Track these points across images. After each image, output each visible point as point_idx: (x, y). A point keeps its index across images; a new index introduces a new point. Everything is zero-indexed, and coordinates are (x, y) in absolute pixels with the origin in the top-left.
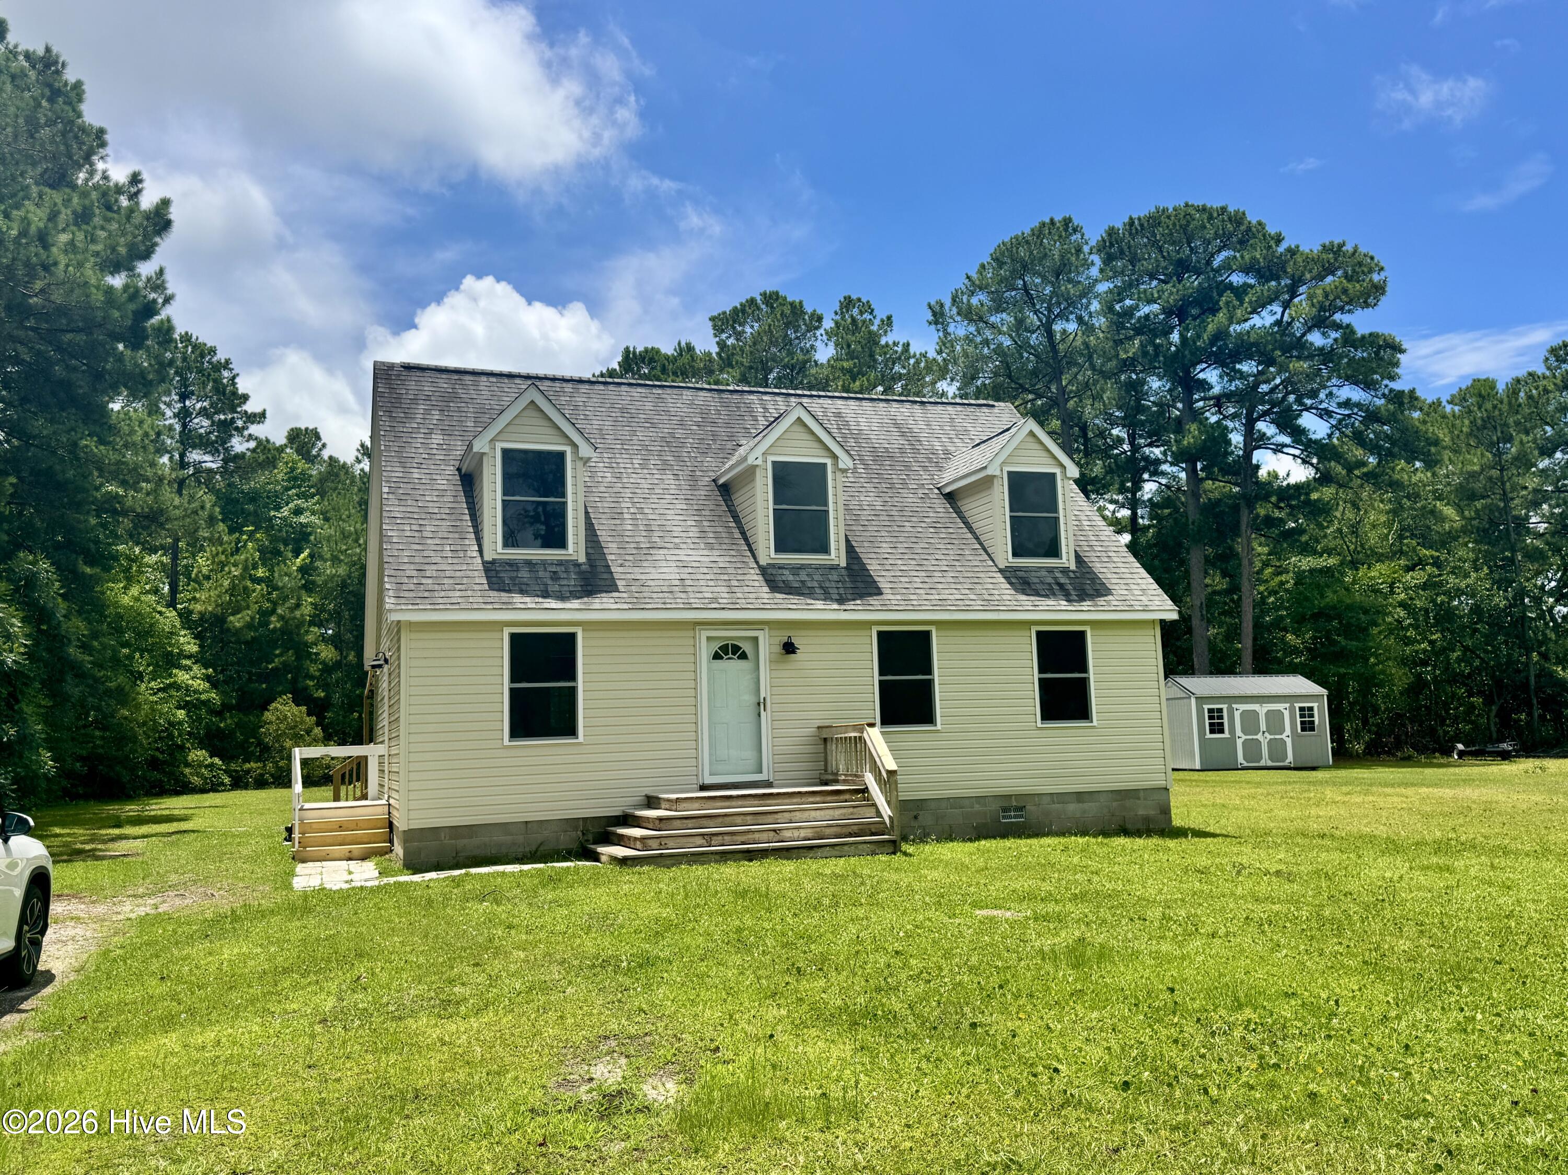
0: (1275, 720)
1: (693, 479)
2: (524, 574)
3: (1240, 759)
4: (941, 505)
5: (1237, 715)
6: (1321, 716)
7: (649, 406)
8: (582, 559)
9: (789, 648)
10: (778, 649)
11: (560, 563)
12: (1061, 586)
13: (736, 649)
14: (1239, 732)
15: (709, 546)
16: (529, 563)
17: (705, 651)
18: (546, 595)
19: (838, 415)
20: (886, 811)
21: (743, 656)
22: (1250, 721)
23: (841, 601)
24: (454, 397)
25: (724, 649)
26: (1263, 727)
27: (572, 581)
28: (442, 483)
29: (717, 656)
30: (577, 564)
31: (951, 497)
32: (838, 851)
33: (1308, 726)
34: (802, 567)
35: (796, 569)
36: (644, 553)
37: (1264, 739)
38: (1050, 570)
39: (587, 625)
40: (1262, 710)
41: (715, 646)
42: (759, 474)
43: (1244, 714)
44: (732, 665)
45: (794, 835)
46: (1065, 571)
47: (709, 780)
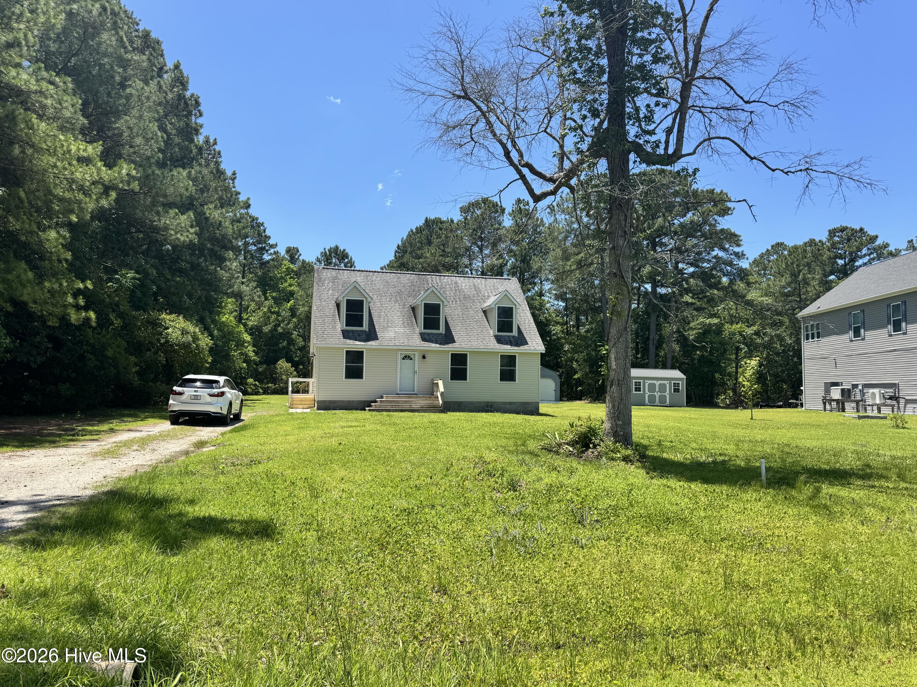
0: (662, 388)
1: (404, 305)
2: (351, 334)
3: (647, 402)
4: (481, 314)
5: (647, 385)
6: (683, 387)
7: (395, 280)
8: (367, 330)
9: (424, 357)
10: (421, 358)
11: (361, 331)
12: (510, 341)
13: (409, 357)
14: (647, 391)
15: (405, 327)
16: (352, 331)
17: (399, 358)
18: (356, 340)
19: (456, 283)
20: (441, 402)
21: (411, 359)
22: (652, 388)
23: (440, 344)
24: (337, 278)
25: (406, 357)
26: (657, 389)
27: (364, 336)
28: (331, 307)
29: (403, 359)
30: (365, 331)
31: (485, 312)
32: (425, 411)
33: (676, 390)
34: (431, 334)
35: (429, 334)
36: (385, 328)
37: (657, 395)
38: (509, 336)
39: (367, 349)
40: (657, 383)
41: (403, 356)
42: (420, 307)
43: (649, 384)
44: (407, 361)
45: (415, 406)
46: (514, 337)
47: (399, 392)
